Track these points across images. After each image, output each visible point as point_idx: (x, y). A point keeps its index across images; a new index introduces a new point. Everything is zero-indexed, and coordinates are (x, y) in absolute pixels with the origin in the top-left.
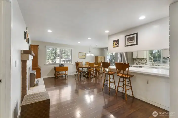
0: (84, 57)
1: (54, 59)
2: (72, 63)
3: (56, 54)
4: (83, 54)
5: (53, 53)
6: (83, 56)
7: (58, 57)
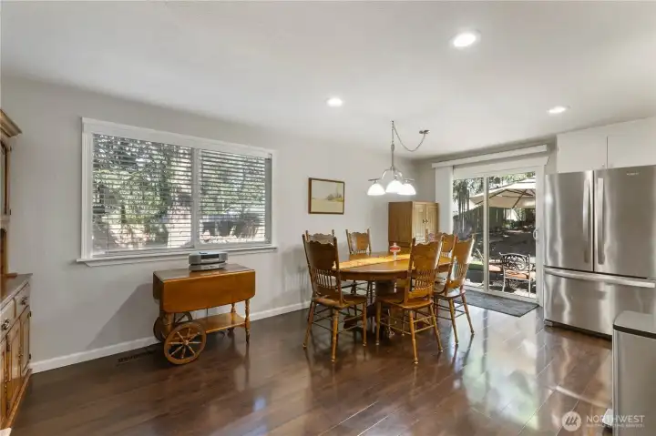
0: (337, 206)
1: (159, 216)
2: (269, 241)
3: (165, 191)
4: (333, 189)
5: (153, 189)
6: (330, 198)
7: (177, 206)
